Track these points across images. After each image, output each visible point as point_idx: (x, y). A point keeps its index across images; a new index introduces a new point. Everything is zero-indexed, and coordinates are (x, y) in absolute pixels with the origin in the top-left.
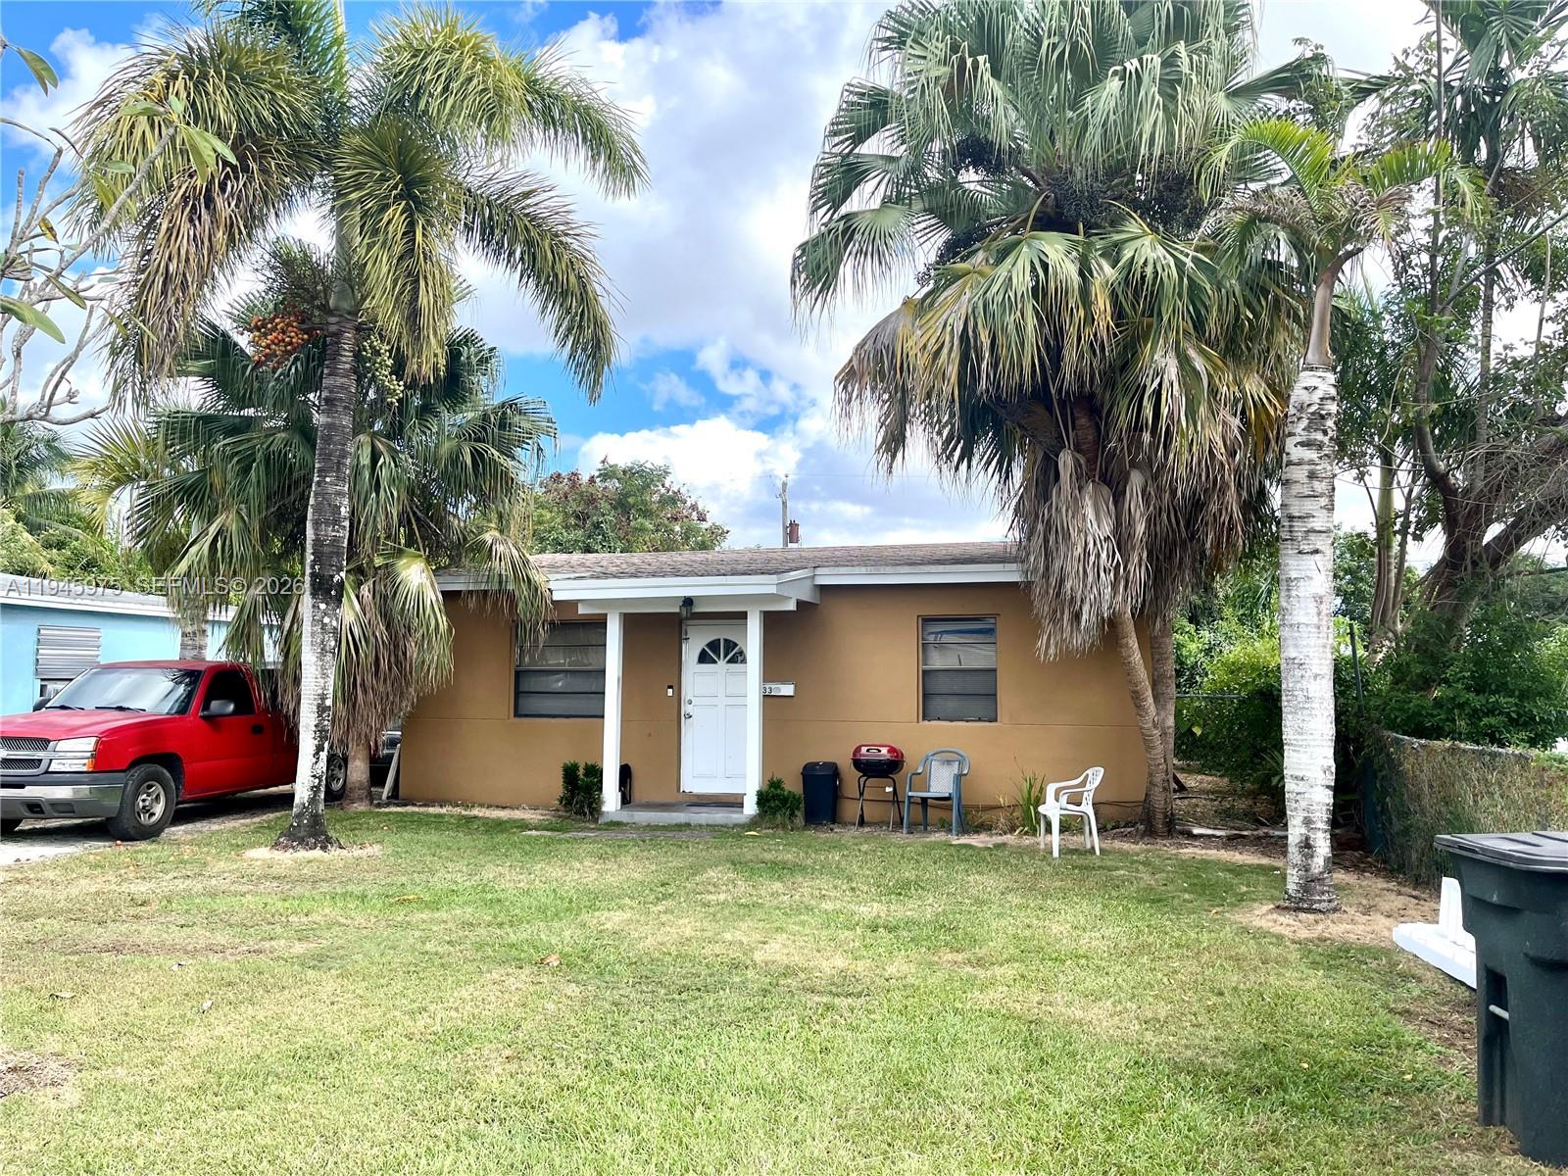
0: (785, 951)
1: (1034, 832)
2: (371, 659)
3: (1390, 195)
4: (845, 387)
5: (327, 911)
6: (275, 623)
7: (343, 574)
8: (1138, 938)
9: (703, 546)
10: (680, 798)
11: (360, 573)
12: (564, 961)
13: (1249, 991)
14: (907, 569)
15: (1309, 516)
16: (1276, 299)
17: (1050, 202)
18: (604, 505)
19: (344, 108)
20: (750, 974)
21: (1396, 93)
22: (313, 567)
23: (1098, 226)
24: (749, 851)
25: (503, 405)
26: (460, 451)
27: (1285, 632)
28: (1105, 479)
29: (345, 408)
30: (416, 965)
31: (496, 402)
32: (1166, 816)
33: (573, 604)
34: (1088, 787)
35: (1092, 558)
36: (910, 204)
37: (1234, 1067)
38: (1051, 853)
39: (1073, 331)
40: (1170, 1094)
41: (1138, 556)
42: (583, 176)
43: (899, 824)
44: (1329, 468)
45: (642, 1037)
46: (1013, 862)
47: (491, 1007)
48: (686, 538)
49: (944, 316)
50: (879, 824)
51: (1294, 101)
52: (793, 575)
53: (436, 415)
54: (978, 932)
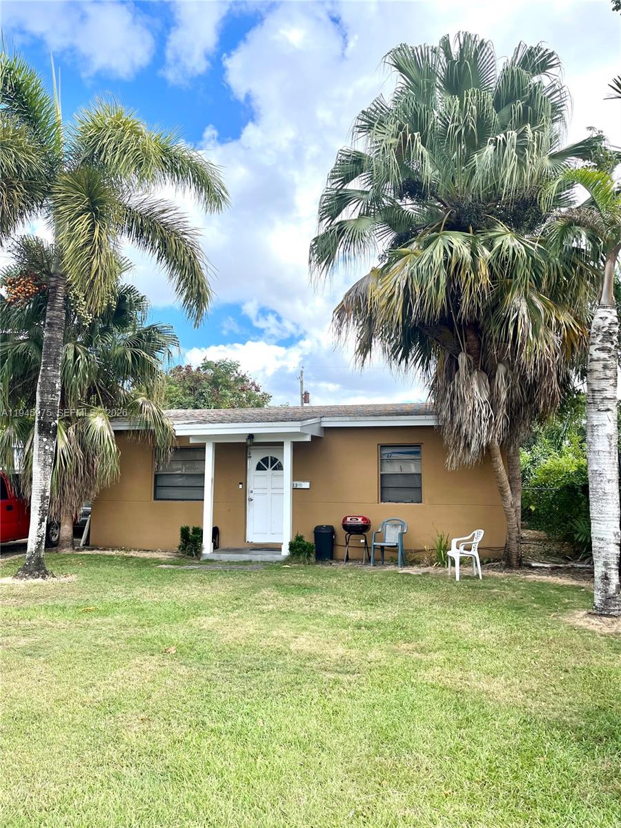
0: (309, 643)
1: (444, 565)
2: (74, 468)
4: (339, 317)
5: (42, 617)
6: (20, 447)
7: (57, 422)
8: (511, 633)
9: (258, 405)
10: (246, 546)
11: (68, 420)
12: (178, 651)
13: (583, 669)
14: (372, 418)
15: (604, 390)
16: (581, 269)
17: (454, 215)
18: (205, 383)
19: (60, 162)
20: (288, 658)
22: (39, 417)
23: (480, 228)
24: (285, 577)
25: (149, 328)
26: (125, 354)
27: (591, 455)
28: (484, 369)
29: (59, 328)
30: (91, 654)
31: (146, 326)
32: (518, 557)
33: (187, 437)
34: (474, 541)
35: (477, 413)
36: (374, 218)
38: (455, 578)
39: (468, 286)
41: (502, 412)
43: (368, 561)
44: (614, 363)
45: (224, 704)
46: (434, 584)
47: (134, 683)
48: (249, 400)
49: (395, 278)
50: (356, 560)
51: (587, 161)
52: (310, 421)
53: (111, 332)
54: (420, 630)
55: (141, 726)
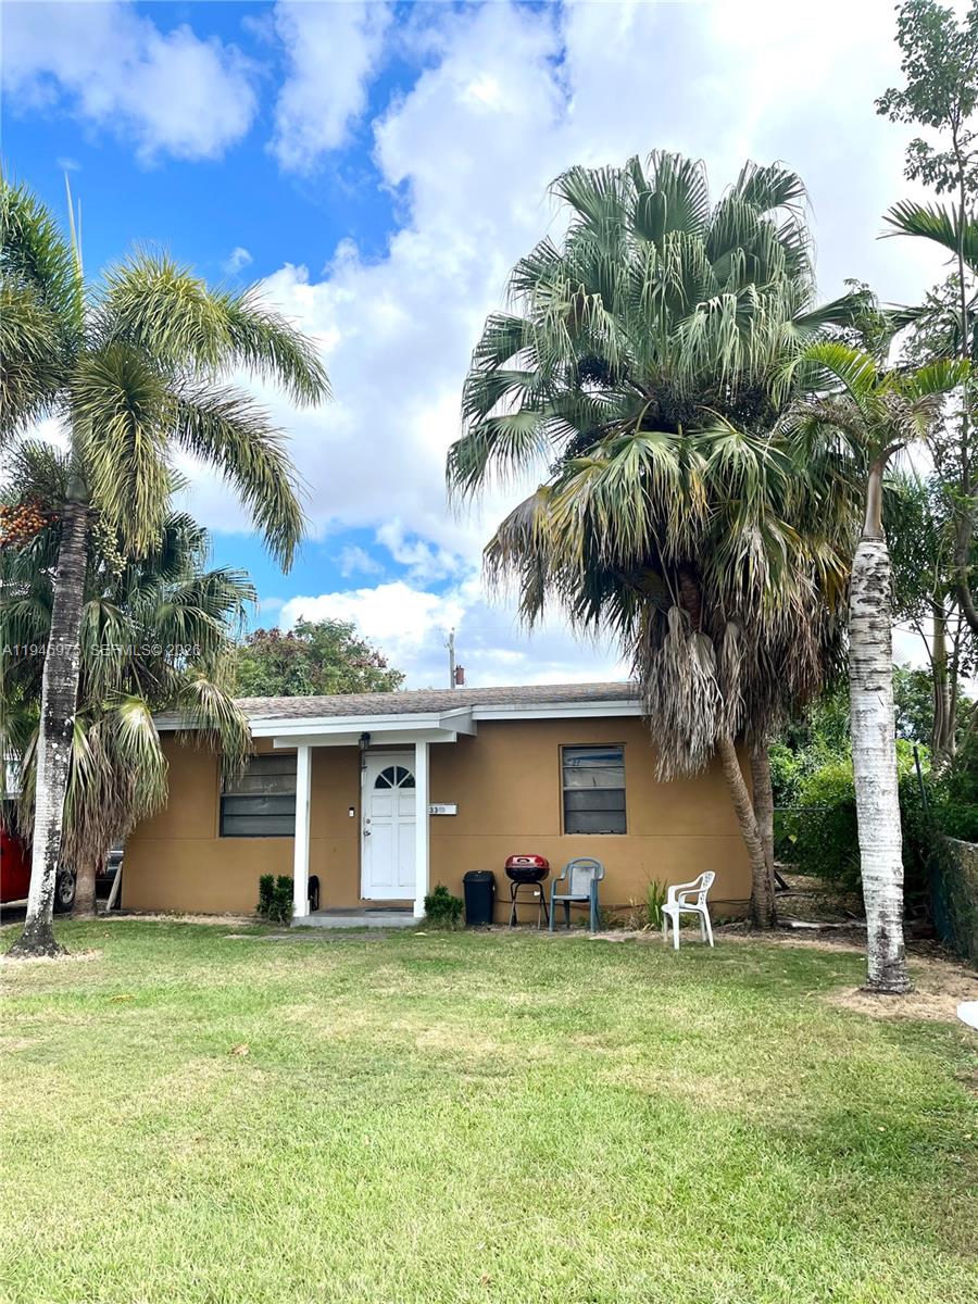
0: (443, 1037)
1: (659, 927)
2: (98, 788)
3: (924, 402)
4: (492, 558)
5: (50, 1010)
6: (16, 759)
7: (73, 718)
8: (744, 1019)
9: (383, 689)
10: (361, 904)
11: (89, 716)
12: (253, 1051)
13: (837, 1064)
14: (548, 706)
15: (872, 659)
16: (838, 483)
17: (654, 408)
18: (300, 656)
19: (81, 338)
20: (412, 1058)
21: (929, 321)
22: (47, 713)
23: (694, 427)
24: (418, 950)
25: (211, 575)
26: (174, 614)
27: (857, 756)
28: (707, 631)
29: (78, 579)
30: (123, 1057)
31: (207, 571)
32: (768, 913)
33: (270, 740)
34: (702, 888)
35: (698, 696)
36: (544, 411)
37: (820, 1132)
38: (673, 946)
39: (675, 511)
40: (767, 1158)
41: (736, 693)
42: (277, 390)
43: (545, 924)
44: (886, 620)
45: (316, 1117)
46: (641, 954)
47: (186, 1094)
48: (369, 680)
49: (571, 501)
50: (529, 923)
51: (847, 328)
52: (454, 712)
53: (155, 584)
54: (608, 1017)
55: (197, 1147)
